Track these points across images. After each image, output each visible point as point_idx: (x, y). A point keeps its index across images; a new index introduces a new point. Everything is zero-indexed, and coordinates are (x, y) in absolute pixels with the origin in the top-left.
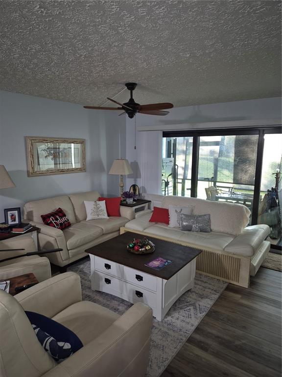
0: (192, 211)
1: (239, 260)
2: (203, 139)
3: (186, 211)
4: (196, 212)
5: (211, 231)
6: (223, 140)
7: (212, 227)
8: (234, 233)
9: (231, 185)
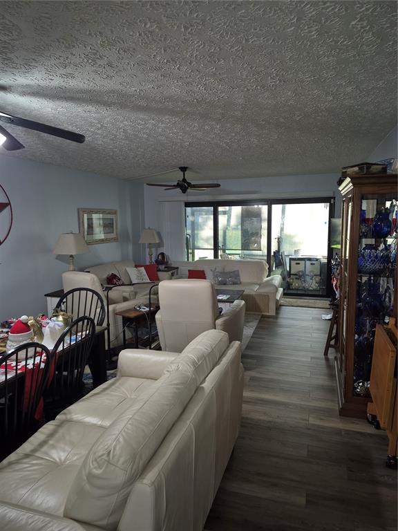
0: (224, 269)
1: (268, 296)
2: (221, 209)
3: (219, 270)
4: (227, 270)
5: (241, 283)
6: (230, 210)
7: (241, 280)
8: (259, 282)
9: (240, 252)
